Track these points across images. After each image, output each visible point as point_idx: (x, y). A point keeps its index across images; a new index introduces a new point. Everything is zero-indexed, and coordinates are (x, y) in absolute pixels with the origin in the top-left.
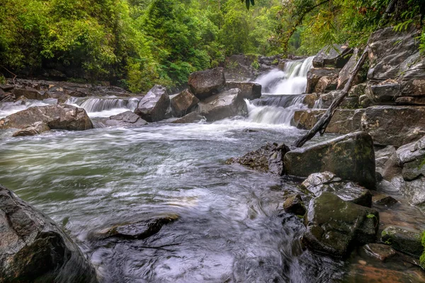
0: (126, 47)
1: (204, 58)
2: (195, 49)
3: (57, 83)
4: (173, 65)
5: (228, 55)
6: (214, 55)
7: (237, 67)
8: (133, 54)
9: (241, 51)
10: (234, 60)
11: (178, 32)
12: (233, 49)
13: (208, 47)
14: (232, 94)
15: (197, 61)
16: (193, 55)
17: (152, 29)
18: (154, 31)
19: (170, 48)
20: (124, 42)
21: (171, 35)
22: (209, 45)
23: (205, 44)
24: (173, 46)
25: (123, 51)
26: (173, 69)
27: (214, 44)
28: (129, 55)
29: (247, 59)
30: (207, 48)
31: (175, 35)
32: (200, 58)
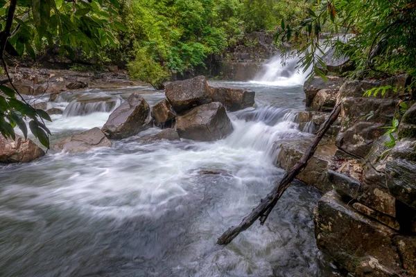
0: (133, 29)
1: (220, 36)
2: (212, 26)
3: (59, 71)
4: (185, 46)
5: (248, 31)
6: (231, 33)
7: (257, 46)
8: (141, 36)
9: (263, 27)
10: (254, 37)
11: (191, 10)
12: (253, 24)
13: (226, 23)
14: (212, 109)
15: (213, 41)
16: (209, 34)
17: (163, 7)
18: (165, 9)
19: (182, 27)
20: (132, 24)
21: (184, 14)
22: (227, 21)
23: (223, 20)
24: (186, 25)
25: (131, 33)
26: (185, 51)
27: (232, 20)
28: (137, 37)
29: (268, 37)
30: (224, 26)
31: (188, 13)
32: (216, 36)
